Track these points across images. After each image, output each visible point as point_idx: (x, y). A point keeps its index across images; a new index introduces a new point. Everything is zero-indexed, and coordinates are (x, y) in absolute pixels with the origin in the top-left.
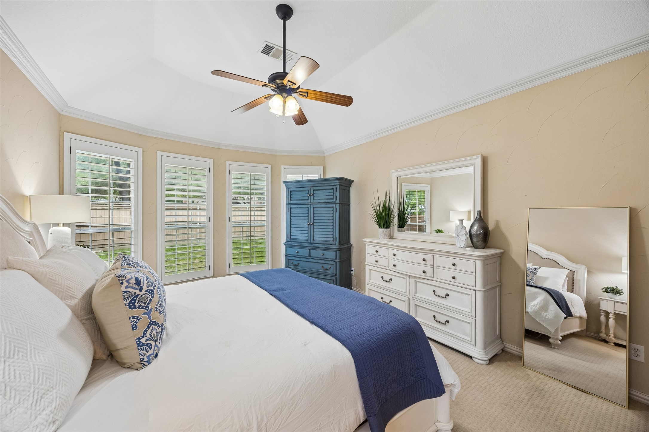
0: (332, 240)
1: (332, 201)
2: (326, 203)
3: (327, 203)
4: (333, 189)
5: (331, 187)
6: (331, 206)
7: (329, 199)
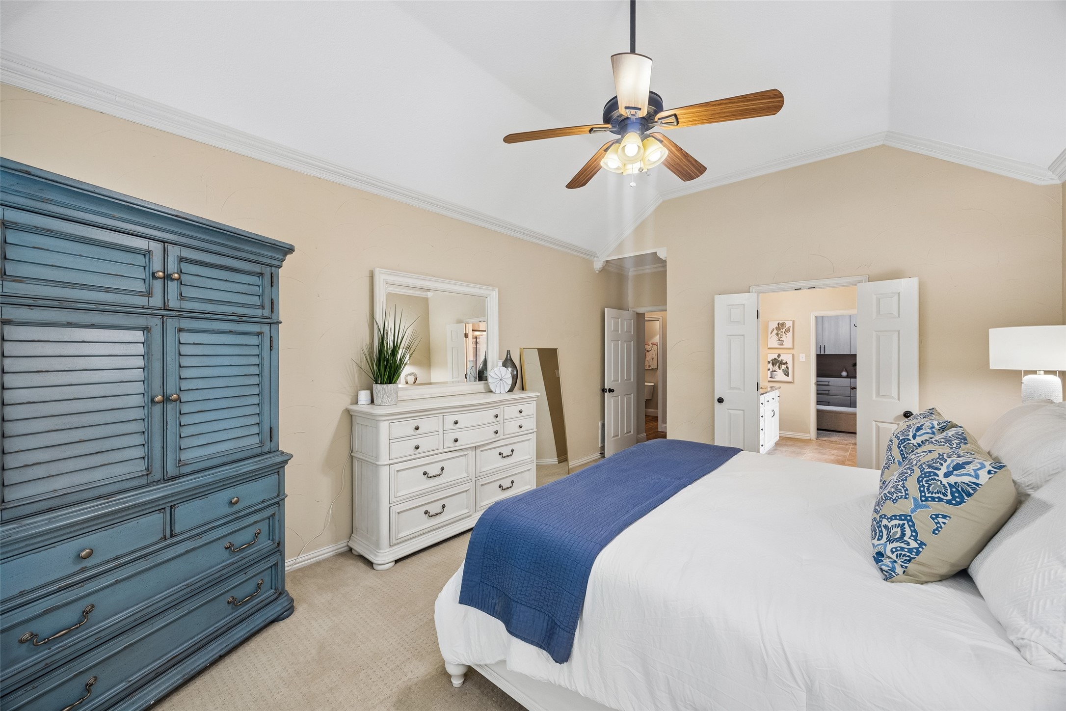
0: (255, 440)
1: (259, 312)
2: (241, 319)
3: (244, 319)
4: (261, 275)
5: (257, 268)
6: (256, 328)
7: (249, 306)
